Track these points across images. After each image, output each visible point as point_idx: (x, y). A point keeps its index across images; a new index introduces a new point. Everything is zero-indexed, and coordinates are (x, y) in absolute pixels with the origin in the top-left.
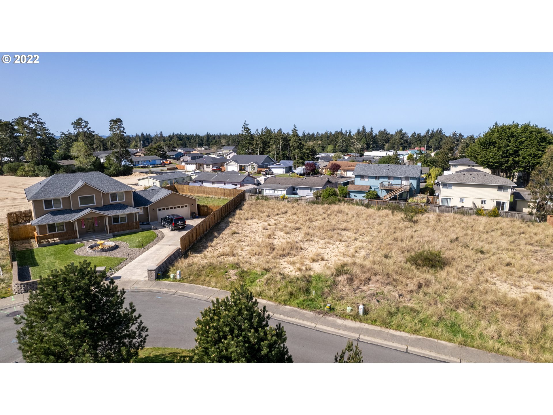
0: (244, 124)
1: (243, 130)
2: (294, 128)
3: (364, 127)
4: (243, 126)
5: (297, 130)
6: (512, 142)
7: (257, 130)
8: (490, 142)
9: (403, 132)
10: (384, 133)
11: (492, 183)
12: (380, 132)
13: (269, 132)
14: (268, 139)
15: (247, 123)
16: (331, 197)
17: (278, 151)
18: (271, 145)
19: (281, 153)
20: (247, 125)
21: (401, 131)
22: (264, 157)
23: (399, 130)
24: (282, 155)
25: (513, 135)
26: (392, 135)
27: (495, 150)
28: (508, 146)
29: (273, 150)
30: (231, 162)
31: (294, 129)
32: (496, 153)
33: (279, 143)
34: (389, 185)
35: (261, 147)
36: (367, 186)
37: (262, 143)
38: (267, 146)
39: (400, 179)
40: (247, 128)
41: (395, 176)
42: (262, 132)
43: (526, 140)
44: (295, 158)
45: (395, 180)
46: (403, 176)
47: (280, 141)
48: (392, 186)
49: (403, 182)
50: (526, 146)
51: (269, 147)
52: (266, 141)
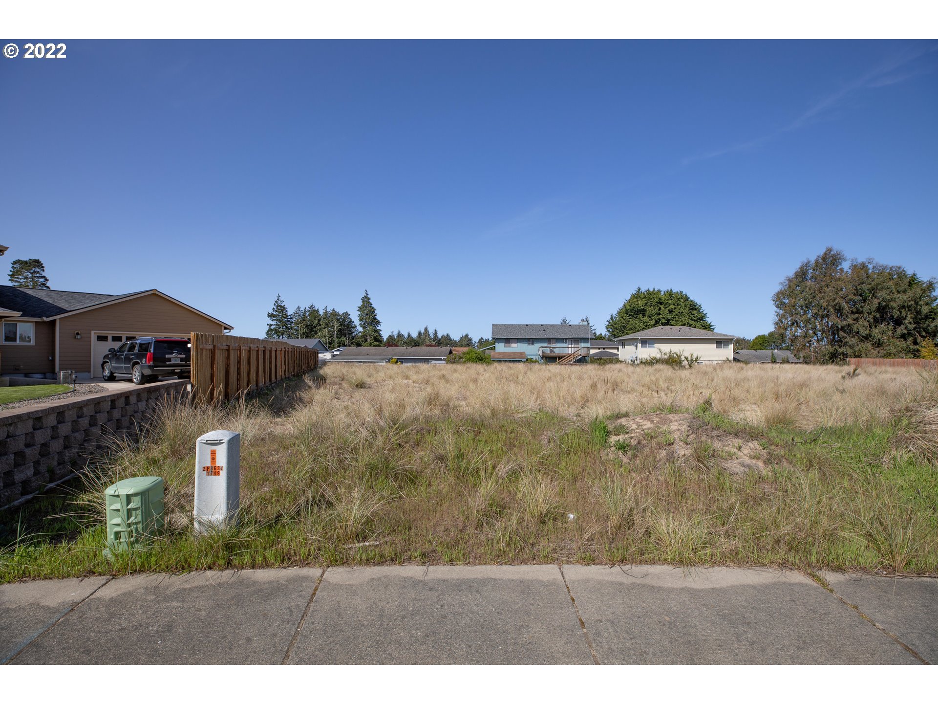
0: (276, 300)
1: (275, 308)
2: (365, 295)
3: (426, 329)
4: (274, 303)
5: (369, 299)
6: (662, 309)
7: (299, 307)
8: (638, 310)
9: (469, 337)
11: (709, 337)
12: (443, 336)
13: (314, 312)
14: (316, 322)
15: (281, 299)
17: (330, 339)
18: (321, 330)
19: (336, 340)
20: (282, 302)
21: (467, 336)
22: (314, 342)
23: (464, 335)
24: (338, 343)
25: (661, 301)
26: (455, 342)
28: (659, 314)
29: (324, 336)
31: (366, 298)
33: (333, 326)
34: (552, 351)
35: (304, 334)
36: (521, 353)
37: (306, 327)
38: (313, 331)
39: (566, 343)
40: (281, 306)
41: (559, 337)
42: (305, 311)
43: (675, 308)
44: (366, 340)
45: (558, 345)
46: (570, 337)
47: (335, 323)
48: (554, 352)
49: (570, 346)
50: (677, 315)
51: (316, 333)
52: (311, 325)
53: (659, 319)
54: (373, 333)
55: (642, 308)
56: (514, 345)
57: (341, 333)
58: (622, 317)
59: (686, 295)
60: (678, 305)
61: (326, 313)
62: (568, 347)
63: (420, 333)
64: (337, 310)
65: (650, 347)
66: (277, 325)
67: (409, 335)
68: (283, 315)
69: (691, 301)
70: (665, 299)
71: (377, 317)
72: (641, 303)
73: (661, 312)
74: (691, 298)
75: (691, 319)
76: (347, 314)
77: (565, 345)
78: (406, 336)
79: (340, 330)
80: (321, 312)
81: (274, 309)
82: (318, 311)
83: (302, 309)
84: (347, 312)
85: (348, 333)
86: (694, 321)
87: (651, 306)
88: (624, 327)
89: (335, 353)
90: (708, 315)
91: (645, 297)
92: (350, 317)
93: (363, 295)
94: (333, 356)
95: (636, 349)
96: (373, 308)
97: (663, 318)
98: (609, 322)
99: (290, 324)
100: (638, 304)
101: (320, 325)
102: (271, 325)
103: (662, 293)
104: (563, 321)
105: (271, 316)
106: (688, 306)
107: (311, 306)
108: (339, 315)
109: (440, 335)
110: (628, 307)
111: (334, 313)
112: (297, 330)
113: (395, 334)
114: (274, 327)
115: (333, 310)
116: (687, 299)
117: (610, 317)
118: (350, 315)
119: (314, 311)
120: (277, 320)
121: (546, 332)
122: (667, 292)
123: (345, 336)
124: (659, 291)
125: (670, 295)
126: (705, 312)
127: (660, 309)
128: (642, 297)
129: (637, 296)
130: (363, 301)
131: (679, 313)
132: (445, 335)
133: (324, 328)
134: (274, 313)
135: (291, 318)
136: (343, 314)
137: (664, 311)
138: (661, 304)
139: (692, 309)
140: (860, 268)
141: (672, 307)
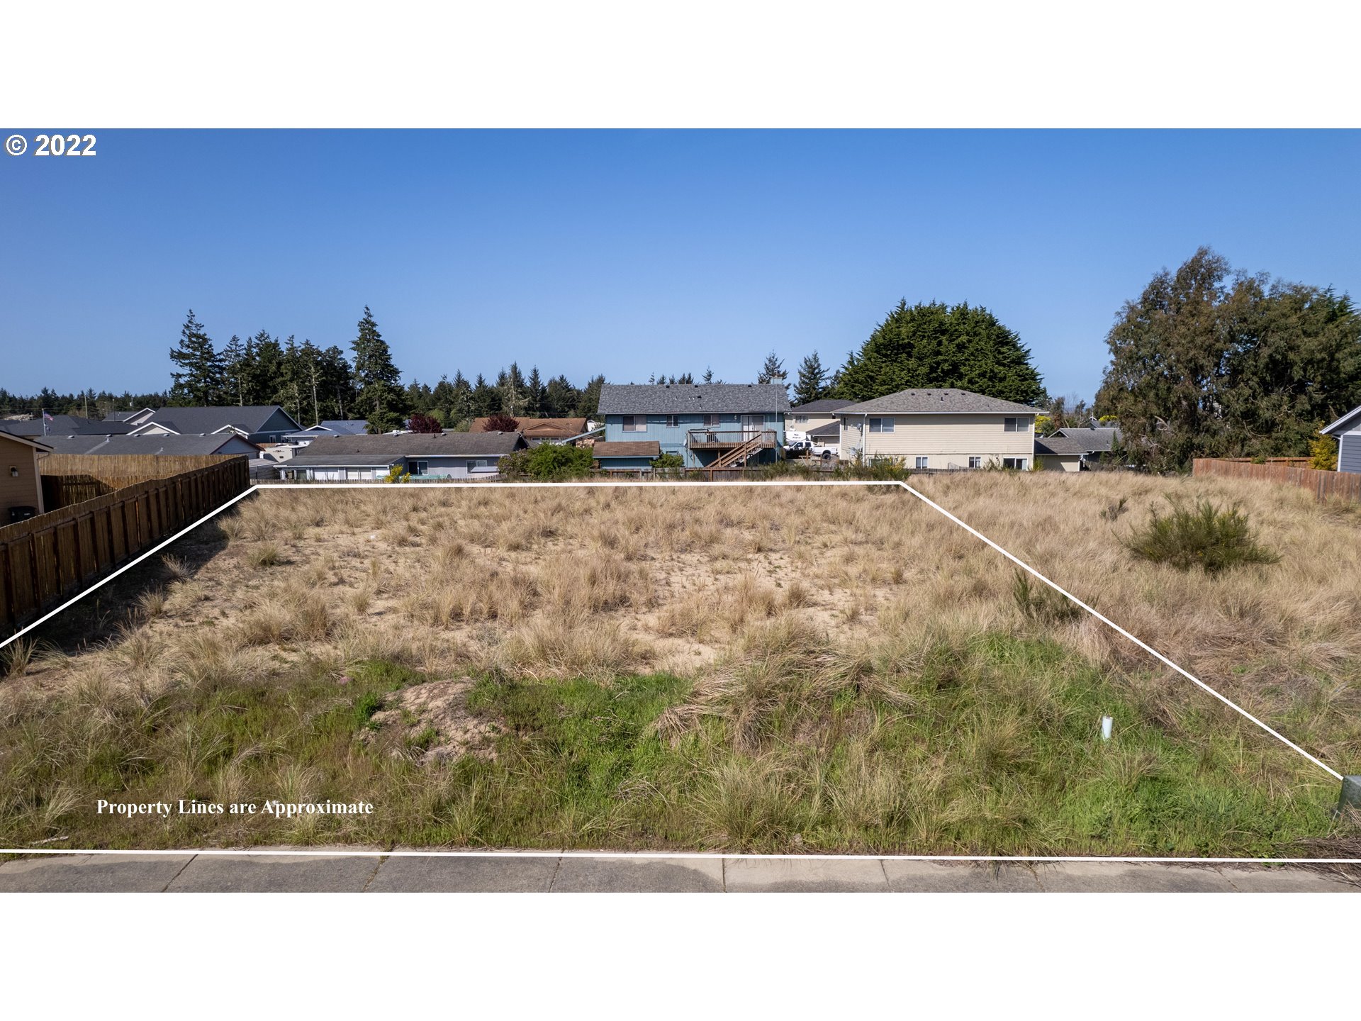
0: (186, 322)
1: (186, 340)
2: (365, 316)
4: (183, 328)
5: (374, 325)
6: (945, 343)
7: (235, 339)
8: (898, 345)
9: (606, 380)
10: (561, 385)
11: (991, 411)
12: (551, 383)
13: (269, 349)
14: (273, 368)
15: (197, 320)
16: (563, 468)
17: (305, 403)
18: (283, 384)
19: (317, 405)
20: (199, 326)
21: (601, 380)
22: (268, 412)
23: (596, 378)
24: (320, 411)
25: (944, 328)
27: (912, 363)
28: (939, 353)
29: (292, 398)
30: (152, 427)
31: (367, 322)
32: (916, 371)
33: (308, 375)
34: (711, 437)
35: (249, 392)
36: (650, 444)
37: (253, 378)
38: (269, 387)
39: (738, 421)
40: (198, 337)
41: (725, 410)
42: (250, 346)
43: (969, 341)
44: (372, 409)
45: (725, 426)
46: (746, 411)
47: (313, 369)
48: (717, 440)
49: (746, 428)
50: (972, 354)
51: (275, 391)
52: (264, 373)
53: (938, 363)
54: (386, 395)
55: (906, 341)
56: (640, 427)
57: (326, 390)
58: (869, 359)
59: (991, 316)
60: (976, 334)
61: (292, 349)
62: (743, 432)
63: (502, 377)
64: (315, 344)
65: (886, 430)
66: (191, 375)
67: (480, 382)
68: (203, 353)
69: (999, 328)
70: (951, 325)
71: (392, 362)
72: (905, 330)
73: (942, 349)
74: (1000, 323)
75: (999, 363)
76: (336, 351)
77: (736, 426)
78: (473, 384)
79: (322, 385)
80: (284, 347)
81: (182, 341)
82: (276, 345)
83: (243, 341)
84: (335, 347)
85: (341, 390)
86: (1004, 365)
87: (924, 337)
88: (872, 378)
89: (302, 444)
90: (1032, 354)
91: (913, 320)
92: (342, 356)
93: (362, 316)
94: (296, 452)
95: (862, 435)
96: (383, 342)
97: (946, 361)
98: (846, 369)
99: (221, 373)
100: (899, 335)
101: (282, 375)
102: (179, 376)
103: (949, 310)
104: (770, 361)
105: (177, 356)
106: (994, 337)
107: (262, 335)
108: (319, 353)
109: (544, 381)
110: (881, 340)
111: (309, 351)
112: (236, 386)
113: (451, 380)
114: (187, 379)
115: (307, 343)
116: (992, 323)
117: (848, 358)
118: (342, 352)
119: (268, 345)
120: (191, 364)
121: (701, 401)
122: (958, 308)
123: (336, 397)
124: (943, 308)
125: (962, 314)
126: (1026, 348)
127: (940, 343)
128: (908, 318)
129: (899, 318)
130: (362, 330)
131: (977, 350)
132: (557, 379)
133: (291, 381)
134: (184, 351)
135: (221, 361)
136: (328, 351)
137: (948, 347)
138: (943, 332)
139: (1000, 342)
140: (1248, 288)
141: (964, 338)
